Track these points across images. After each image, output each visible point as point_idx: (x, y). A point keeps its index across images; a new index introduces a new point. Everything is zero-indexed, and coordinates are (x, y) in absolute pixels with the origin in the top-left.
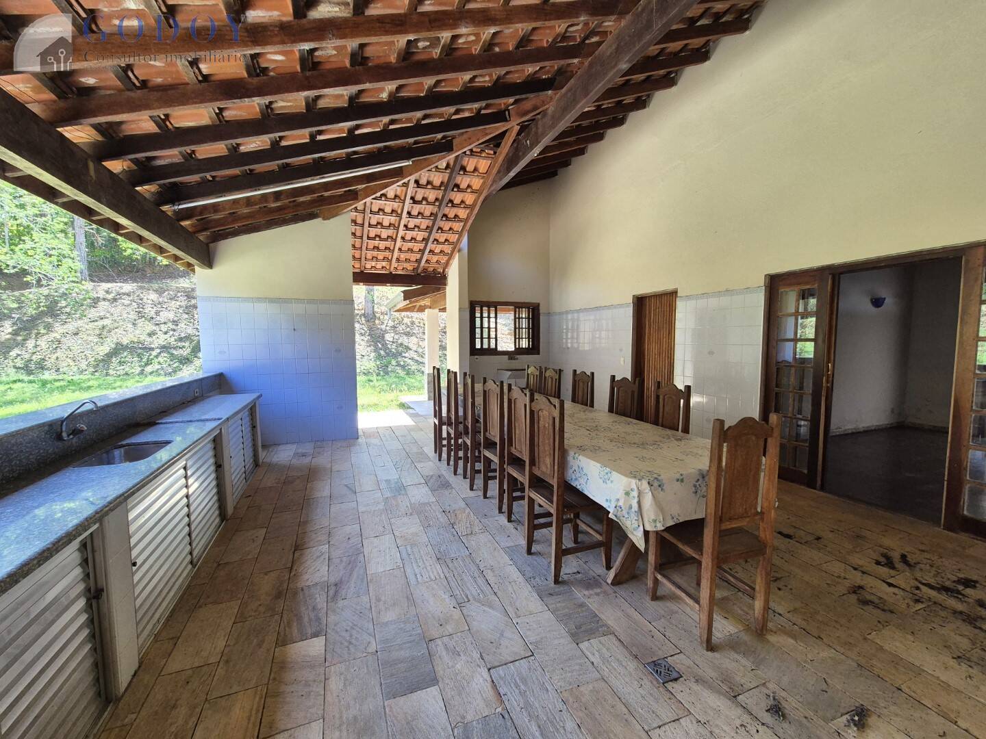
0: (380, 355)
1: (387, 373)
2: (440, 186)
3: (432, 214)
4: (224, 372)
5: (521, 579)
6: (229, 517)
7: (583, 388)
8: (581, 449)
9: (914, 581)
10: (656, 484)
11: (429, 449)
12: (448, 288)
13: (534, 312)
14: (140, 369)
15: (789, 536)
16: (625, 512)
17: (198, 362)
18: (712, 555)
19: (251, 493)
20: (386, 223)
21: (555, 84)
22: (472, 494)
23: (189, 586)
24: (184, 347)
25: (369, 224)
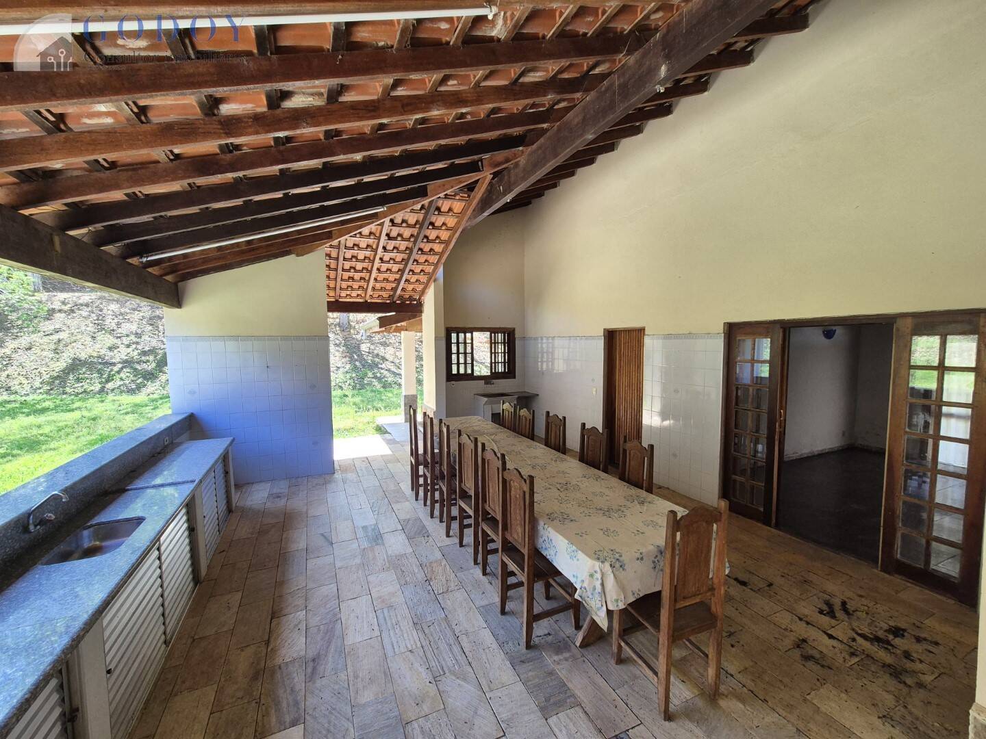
0: (355, 367)
1: (362, 387)
2: (415, 224)
3: (407, 248)
4: (195, 412)
5: (495, 645)
6: (202, 578)
7: (556, 432)
8: (551, 517)
9: (851, 631)
10: (618, 565)
11: (406, 485)
12: (424, 316)
13: (510, 338)
14: (100, 386)
15: (743, 583)
16: (589, 594)
17: (164, 377)
18: (668, 633)
19: (225, 547)
20: (361, 257)
21: (527, 139)
22: (448, 541)
23: (163, 671)
24: (148, 361)
25: (344, 258)
